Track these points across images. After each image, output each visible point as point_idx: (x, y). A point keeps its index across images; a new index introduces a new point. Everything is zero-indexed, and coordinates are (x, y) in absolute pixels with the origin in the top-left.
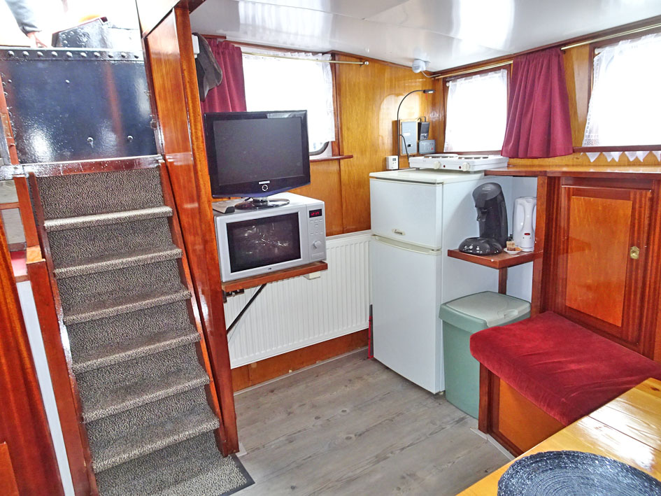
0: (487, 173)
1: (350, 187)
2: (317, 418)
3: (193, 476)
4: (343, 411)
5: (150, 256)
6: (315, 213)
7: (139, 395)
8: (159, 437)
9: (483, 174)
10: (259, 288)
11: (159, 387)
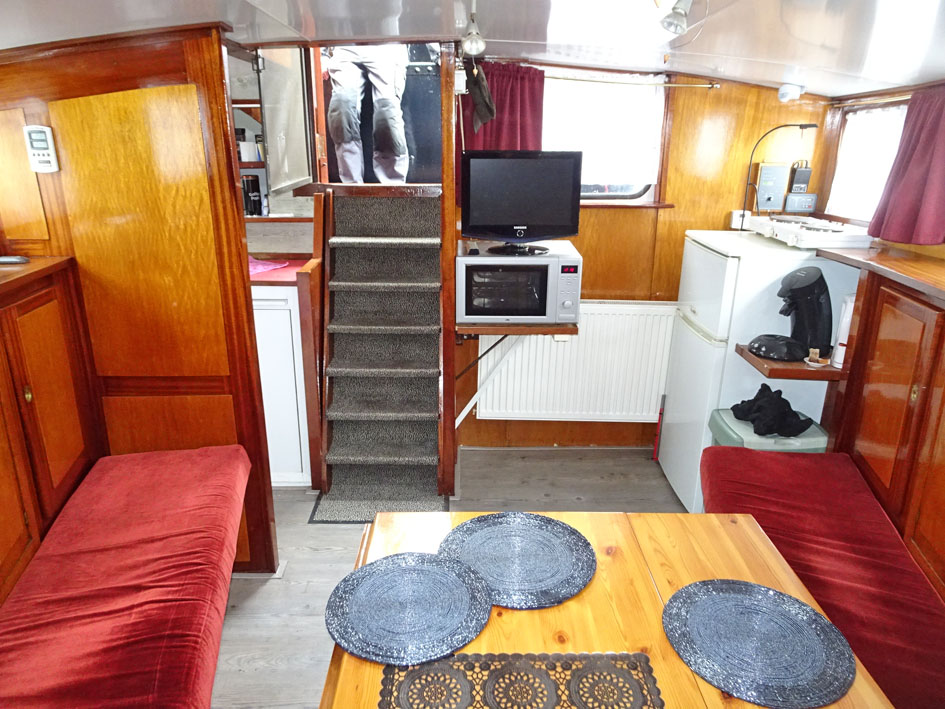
0: (819, 253)
1: (669, 244)
2: (547, 495)
3: (404, 499)
4: (578, 499)
5: (410, 284)
6: (569, 269)
7: (375, 411)
8: (384, 454)
9: (815, 253)
10: (501, 337)
11: (393, 410)
